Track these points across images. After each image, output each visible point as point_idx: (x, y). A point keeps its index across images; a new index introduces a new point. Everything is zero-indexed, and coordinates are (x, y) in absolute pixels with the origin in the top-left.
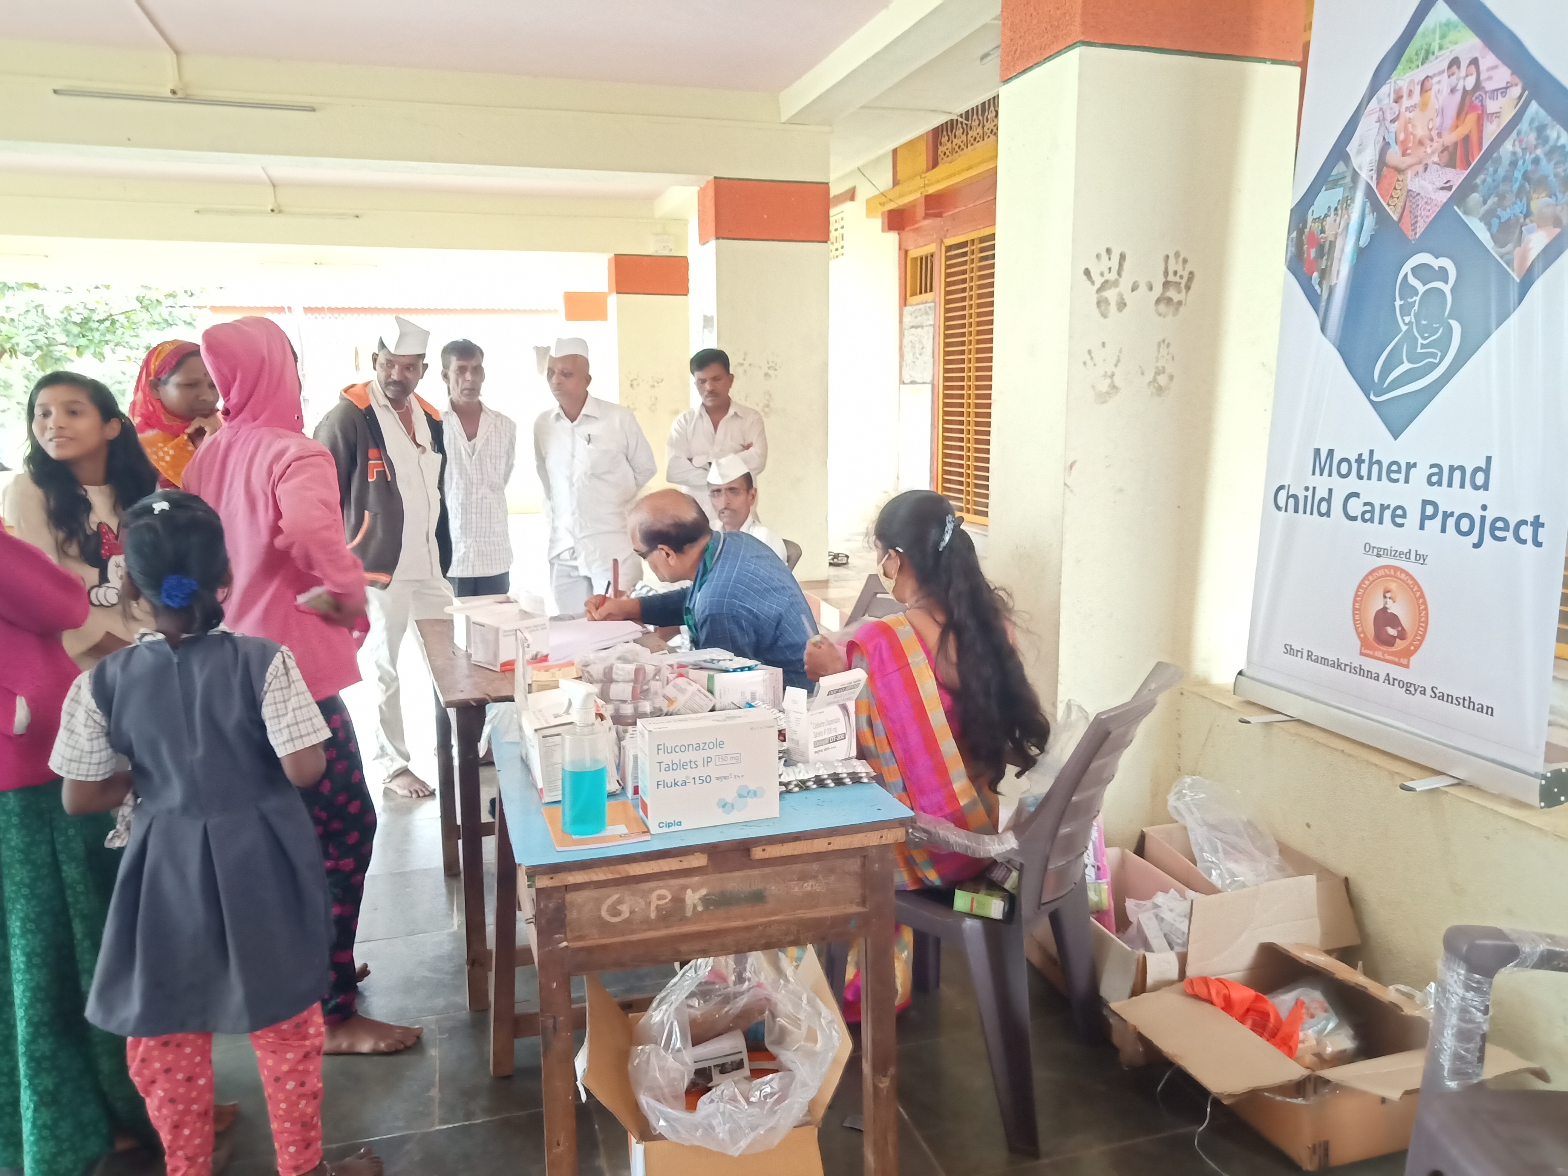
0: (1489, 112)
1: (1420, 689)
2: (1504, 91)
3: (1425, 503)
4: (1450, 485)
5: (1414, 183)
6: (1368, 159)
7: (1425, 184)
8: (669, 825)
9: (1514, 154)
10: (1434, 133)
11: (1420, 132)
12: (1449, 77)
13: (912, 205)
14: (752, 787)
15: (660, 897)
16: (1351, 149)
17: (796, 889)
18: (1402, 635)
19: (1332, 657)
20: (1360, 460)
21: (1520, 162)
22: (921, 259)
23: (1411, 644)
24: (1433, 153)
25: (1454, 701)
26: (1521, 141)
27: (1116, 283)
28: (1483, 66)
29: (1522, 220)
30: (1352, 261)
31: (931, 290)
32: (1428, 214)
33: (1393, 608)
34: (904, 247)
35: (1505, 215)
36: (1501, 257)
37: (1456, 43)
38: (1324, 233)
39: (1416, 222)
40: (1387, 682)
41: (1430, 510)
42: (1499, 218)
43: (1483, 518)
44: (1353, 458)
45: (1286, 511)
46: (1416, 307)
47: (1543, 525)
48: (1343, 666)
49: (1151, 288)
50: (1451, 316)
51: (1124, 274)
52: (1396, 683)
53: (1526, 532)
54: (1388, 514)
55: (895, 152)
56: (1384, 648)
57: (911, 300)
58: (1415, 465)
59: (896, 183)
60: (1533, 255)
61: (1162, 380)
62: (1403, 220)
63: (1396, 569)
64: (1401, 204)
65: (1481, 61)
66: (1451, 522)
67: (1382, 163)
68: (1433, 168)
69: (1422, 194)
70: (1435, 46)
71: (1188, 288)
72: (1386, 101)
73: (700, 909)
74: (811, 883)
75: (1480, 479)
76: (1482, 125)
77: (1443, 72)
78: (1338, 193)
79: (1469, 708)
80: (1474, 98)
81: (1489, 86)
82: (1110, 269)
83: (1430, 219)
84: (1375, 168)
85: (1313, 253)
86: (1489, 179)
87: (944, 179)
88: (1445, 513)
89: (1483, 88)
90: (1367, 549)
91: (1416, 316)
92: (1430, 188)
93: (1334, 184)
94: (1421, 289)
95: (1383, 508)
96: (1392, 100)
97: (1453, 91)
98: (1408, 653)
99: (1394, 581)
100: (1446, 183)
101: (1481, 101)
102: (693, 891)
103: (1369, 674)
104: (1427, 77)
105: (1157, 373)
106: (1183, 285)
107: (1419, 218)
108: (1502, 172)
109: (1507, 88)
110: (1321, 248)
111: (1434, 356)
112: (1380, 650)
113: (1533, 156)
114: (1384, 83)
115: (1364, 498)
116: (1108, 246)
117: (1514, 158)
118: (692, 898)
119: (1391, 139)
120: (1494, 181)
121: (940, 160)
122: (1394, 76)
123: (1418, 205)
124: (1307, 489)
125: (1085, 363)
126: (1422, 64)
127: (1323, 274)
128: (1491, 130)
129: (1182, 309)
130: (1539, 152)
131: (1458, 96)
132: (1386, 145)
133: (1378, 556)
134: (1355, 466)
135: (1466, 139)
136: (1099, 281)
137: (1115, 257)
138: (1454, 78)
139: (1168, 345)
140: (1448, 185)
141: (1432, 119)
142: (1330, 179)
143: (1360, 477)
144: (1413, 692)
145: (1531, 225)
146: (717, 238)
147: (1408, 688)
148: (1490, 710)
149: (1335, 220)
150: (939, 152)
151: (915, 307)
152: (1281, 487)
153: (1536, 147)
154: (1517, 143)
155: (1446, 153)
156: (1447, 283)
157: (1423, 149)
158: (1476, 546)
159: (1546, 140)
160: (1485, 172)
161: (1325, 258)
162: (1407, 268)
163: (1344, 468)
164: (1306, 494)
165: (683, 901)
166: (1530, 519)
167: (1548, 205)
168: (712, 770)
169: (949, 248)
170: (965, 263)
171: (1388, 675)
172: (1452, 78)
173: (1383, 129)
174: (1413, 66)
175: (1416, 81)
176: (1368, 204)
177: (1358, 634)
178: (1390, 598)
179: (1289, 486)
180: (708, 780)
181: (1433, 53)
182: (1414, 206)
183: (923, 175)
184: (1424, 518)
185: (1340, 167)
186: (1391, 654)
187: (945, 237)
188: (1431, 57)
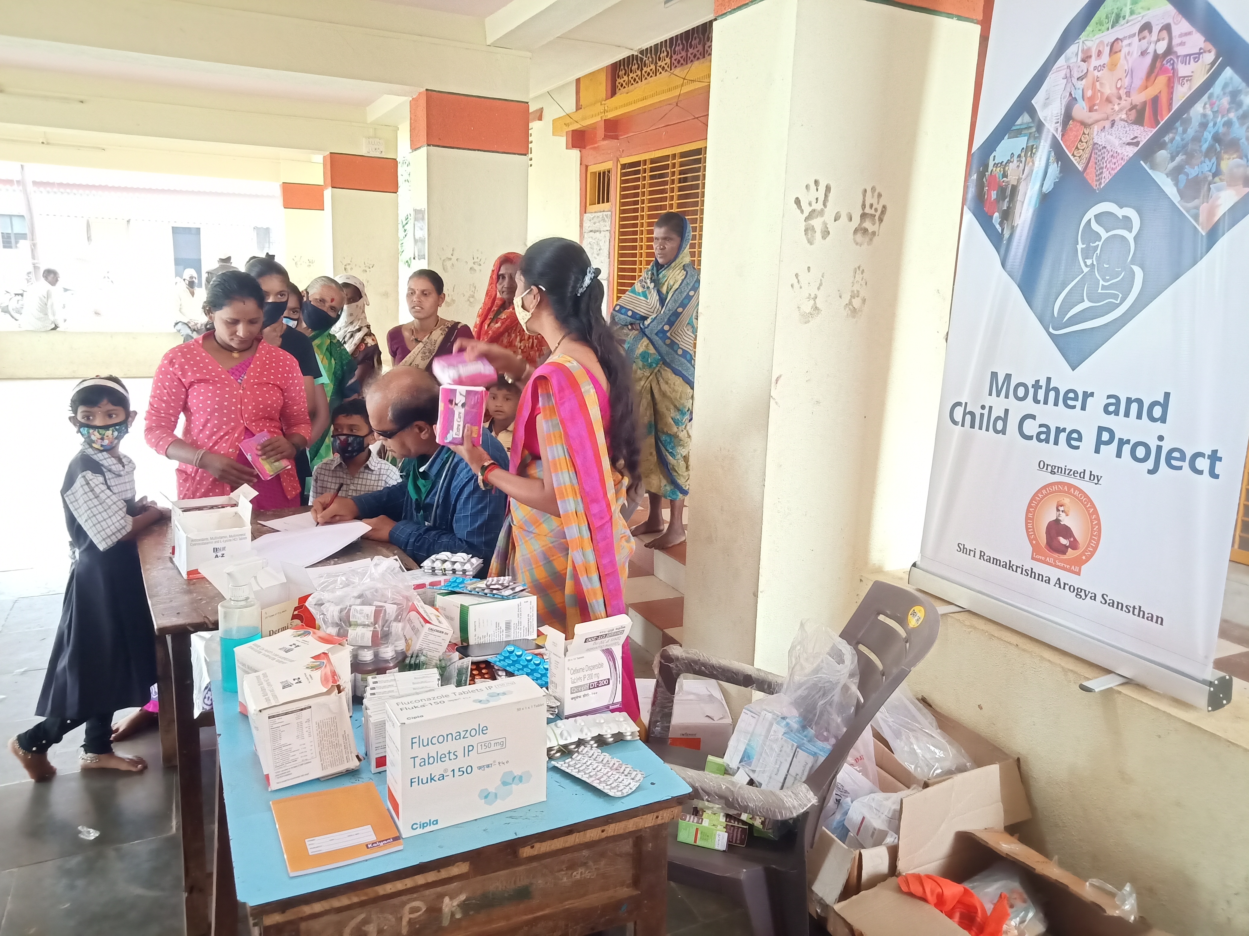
0: (1179, 75)
1: (1090, 595)
2: (1197, 56)
3: (1101, 429)
4: (1127, 415)
5: (1100, 137)
6: (1055, 112)
7: (1112, 138)
8: (423, 826)
9: (1204, 116)
10: (1122, 92)
11: (1108, 90)
12: (1140, 40)
13: (593, 127)
14: (517, 772)
15: (413, 910)
16: (1037, 102)
17: (565, 879)
18: (1074, 545)
19: (1004, 559)
20: (1037, 386)
21: (1211, 124)
22: (600, 174)
23: (1083, 554)
24: (1121, 110)
25: (1124, 608)
26: (1212, 105)
27: (821, 213)
28: (1176, 31)
29: (1210, 178)
30: (1036, 205)
31: (608, 201)
32: (1114, 166)
33: (1066, 521)
34: (584, 163)
35: (1193, 172)
36: (1187, 212)
37: (1149, 9)
38: (1006, 177)
39: (1102, 173)
40: (1057, 586)
41: (1105, 436)
42: (1187, 175)
43: (1159, 448)
44: (1030, 383)
45: (963, 425)
46: (1098, 251)
47: (1220, 459)
48: (1014, 568)
49: (851, 219)
50: (1133, 262)
51: (829, 204)
52: (1067, 587)
53: (1203, 464)
54: (1063, 436)
55: (578, 81)
56: (1056, 555)
57: (590, 208)
58: (1092, 394)
59: (578, 107)
60: (1220, 213)
61: (856, 302)
62: (1088, 171)
63: (1070, 486)
64: (1087, 156)
65: (1174, 27)
66: (1127, 449)
67: (1068, 117)
68: (1119, 124)
69: (1108, 148)
70: (1127, 11)
71: (881, 220)
72: (1074, 60)
73: (458, 916)
74: (580, 870)
75: (1157, 412)
76: (1173, 87)
77: (1134, 35)
78: (1021, 142)
79: (1139, 616)
80: (1165, 62)
81: (1181, 51)
82: (817, 199)
83: (1116, 171)
84: (1060, 121)
85: (994, 195)
86: (1178, 138)
87: (621, 107)
88: (1121, 440)
89: (1176, 52)
90: (1042, 466)
91: (1099, 259)
92: (1117, 142)
93: (1018, 133)
94: (1104, 235)
95: (1059, 430)
96: (1079, 59)
97: (1143, 53)
98: (1079, 562)
99: (1069, 497)
100: (1132, 139)
101: (1173, 64)
102: (451, 898)
103: (1040, 577)
104: (1117, 39)
105: (853, 297)
106: (877, 218)
107: (1104, 170)
108: (1191, 132)
109: (1200, 54)
110: (1002, 191)
111: (1115, 297)
112: (1052, 557)
113: (1225, 119)
114: (1073, 42)
115: (1039, 421)
116: (817, 178)
117: (1204, 121)
118: (449, 905)
119: (1078, 95)
120: (1182, 140)
121: (617, 90)
122: (1083, 36)
123: (1103, 158)
124: (983, 407)
125: (792, 286)
126: (1112, 27)
127: (1007, 215)
128: (1181, 93)
129: (876, 239)
130: (1232, 115)
131: (1148, 59)
132: (1072, 100)
133: (1052, 472)
134: (1031, 391)
135: (1155, 100)
136: (807, 210)
137: (822, 189)
138: (1144, 42)
139: (863, 272)
140: (1135, 141)
141: (1121, 79)
142: (1014, 128)
143: (1037, 401)
144: (1083, 597)
145: (1220, 184)
146: (429, 145)
147: (1079, 592)
148: (1160, 620)
149: (1018, 166)
150: (617, 83)
151: (594, 215)
152: (959, 404)
153: (1229, 111)
154: (1208, 106)
155: (1134, 111)
156: (1131, 232)
157: (1110, 106)
158: (1150, 472)
159: (1240, 105)
160: (1174, 131)
161: (1007, 200)
162: (1090, 214)
163: (1021, 392)
164: (983, 411)
165: (440, 910)
166: (1208, 452)
167: (1239, 166)
168: (474, 759)
169: (624, 166)
170: (638, 179)
171: (1059, 579)
172: (1143, 41)
173: (1070, 84)
174: (1103, 28)
175: (1106, 43)
176: (1053, 154)
177: (1031, 541)
178: (1062, 511)
179: (966, 403)
180: (469, 770)
181: (1124, 18)
182: (1100, 158)
183: (603, 102)
184: (1099, 443)
185: (1025, 118)
186: (1061, 561)
187: (621, 157)
188: (1122, 21)
